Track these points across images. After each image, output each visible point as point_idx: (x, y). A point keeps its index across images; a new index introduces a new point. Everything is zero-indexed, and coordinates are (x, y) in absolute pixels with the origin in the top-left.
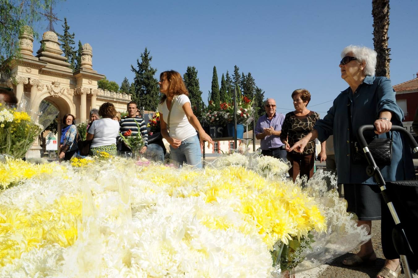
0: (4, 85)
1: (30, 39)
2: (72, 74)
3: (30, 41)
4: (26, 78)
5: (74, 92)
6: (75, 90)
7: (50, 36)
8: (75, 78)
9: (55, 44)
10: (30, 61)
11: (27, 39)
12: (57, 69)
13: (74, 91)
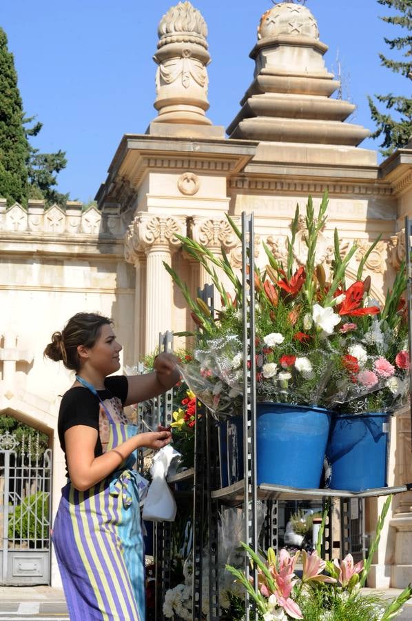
0: (114, 257)
1: (195, 56)
2: (373, 175)
3: (197, 63)
4: (176, 219)
5: (390, 254)
6: (391, 243)
7: (282, 22)
8: (392, 190)
9: (306, 52)
10: (190, 147)
11: (182, 57)
12: (309, 161)
13: (388, 249)
